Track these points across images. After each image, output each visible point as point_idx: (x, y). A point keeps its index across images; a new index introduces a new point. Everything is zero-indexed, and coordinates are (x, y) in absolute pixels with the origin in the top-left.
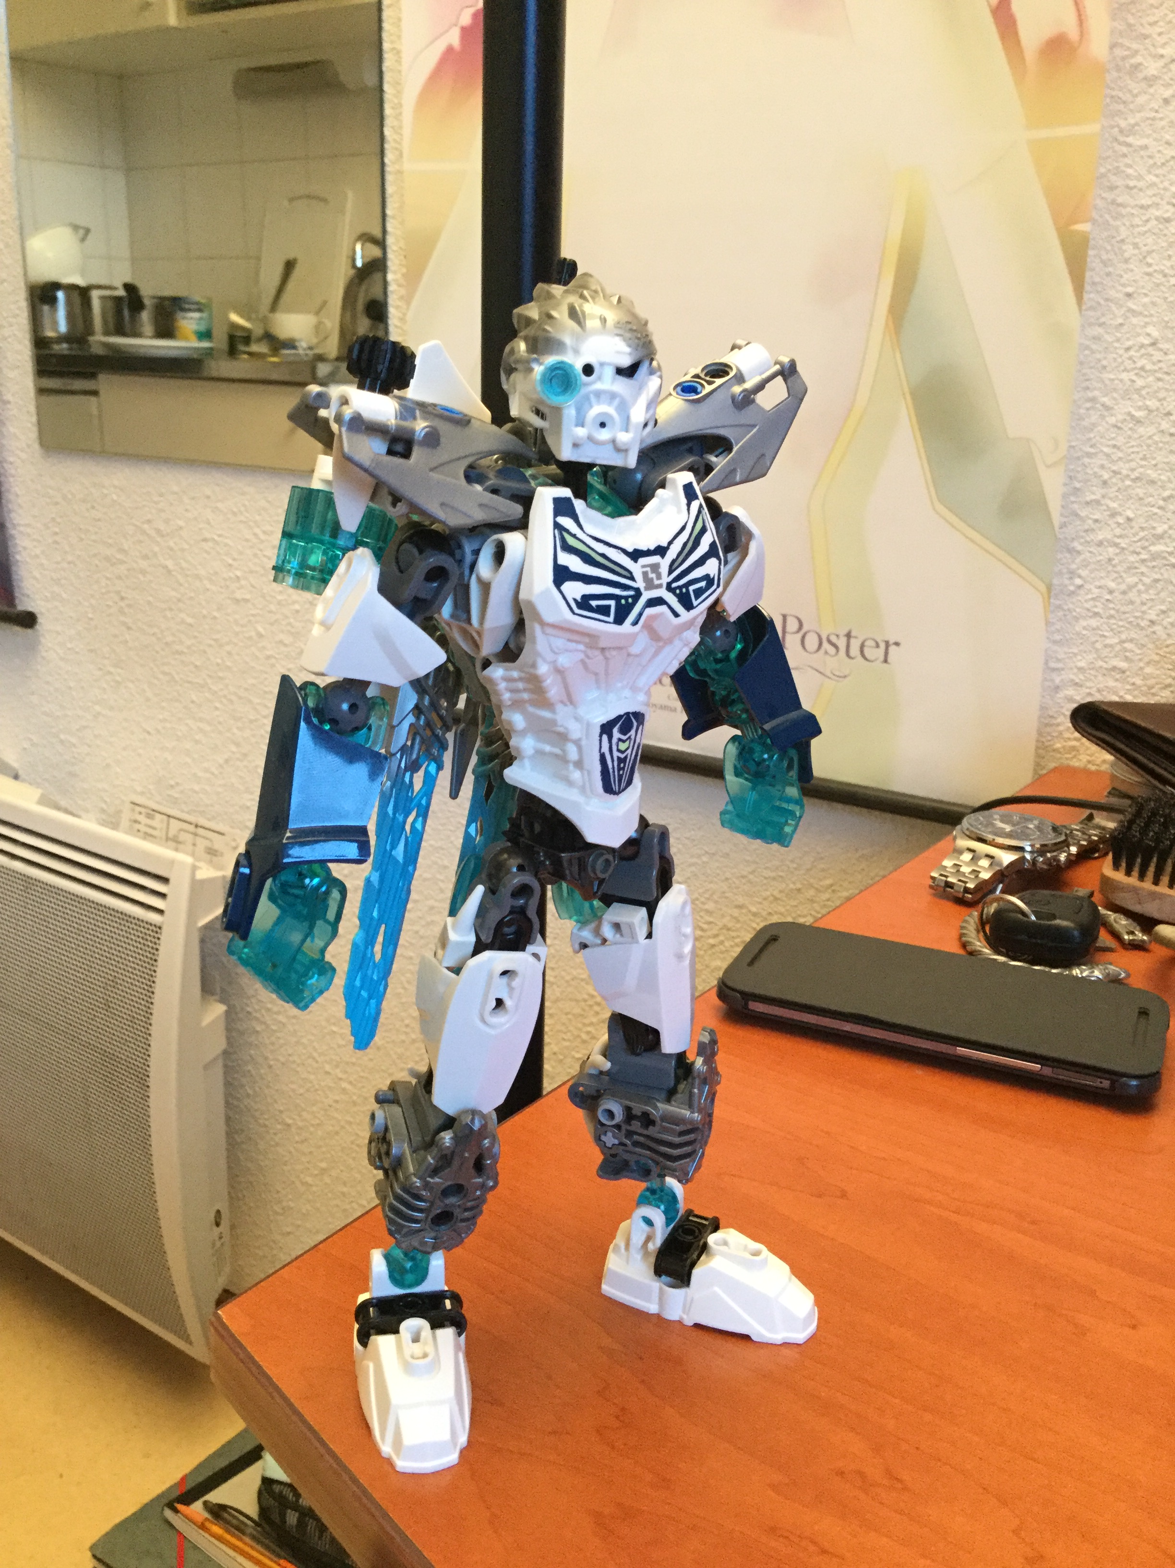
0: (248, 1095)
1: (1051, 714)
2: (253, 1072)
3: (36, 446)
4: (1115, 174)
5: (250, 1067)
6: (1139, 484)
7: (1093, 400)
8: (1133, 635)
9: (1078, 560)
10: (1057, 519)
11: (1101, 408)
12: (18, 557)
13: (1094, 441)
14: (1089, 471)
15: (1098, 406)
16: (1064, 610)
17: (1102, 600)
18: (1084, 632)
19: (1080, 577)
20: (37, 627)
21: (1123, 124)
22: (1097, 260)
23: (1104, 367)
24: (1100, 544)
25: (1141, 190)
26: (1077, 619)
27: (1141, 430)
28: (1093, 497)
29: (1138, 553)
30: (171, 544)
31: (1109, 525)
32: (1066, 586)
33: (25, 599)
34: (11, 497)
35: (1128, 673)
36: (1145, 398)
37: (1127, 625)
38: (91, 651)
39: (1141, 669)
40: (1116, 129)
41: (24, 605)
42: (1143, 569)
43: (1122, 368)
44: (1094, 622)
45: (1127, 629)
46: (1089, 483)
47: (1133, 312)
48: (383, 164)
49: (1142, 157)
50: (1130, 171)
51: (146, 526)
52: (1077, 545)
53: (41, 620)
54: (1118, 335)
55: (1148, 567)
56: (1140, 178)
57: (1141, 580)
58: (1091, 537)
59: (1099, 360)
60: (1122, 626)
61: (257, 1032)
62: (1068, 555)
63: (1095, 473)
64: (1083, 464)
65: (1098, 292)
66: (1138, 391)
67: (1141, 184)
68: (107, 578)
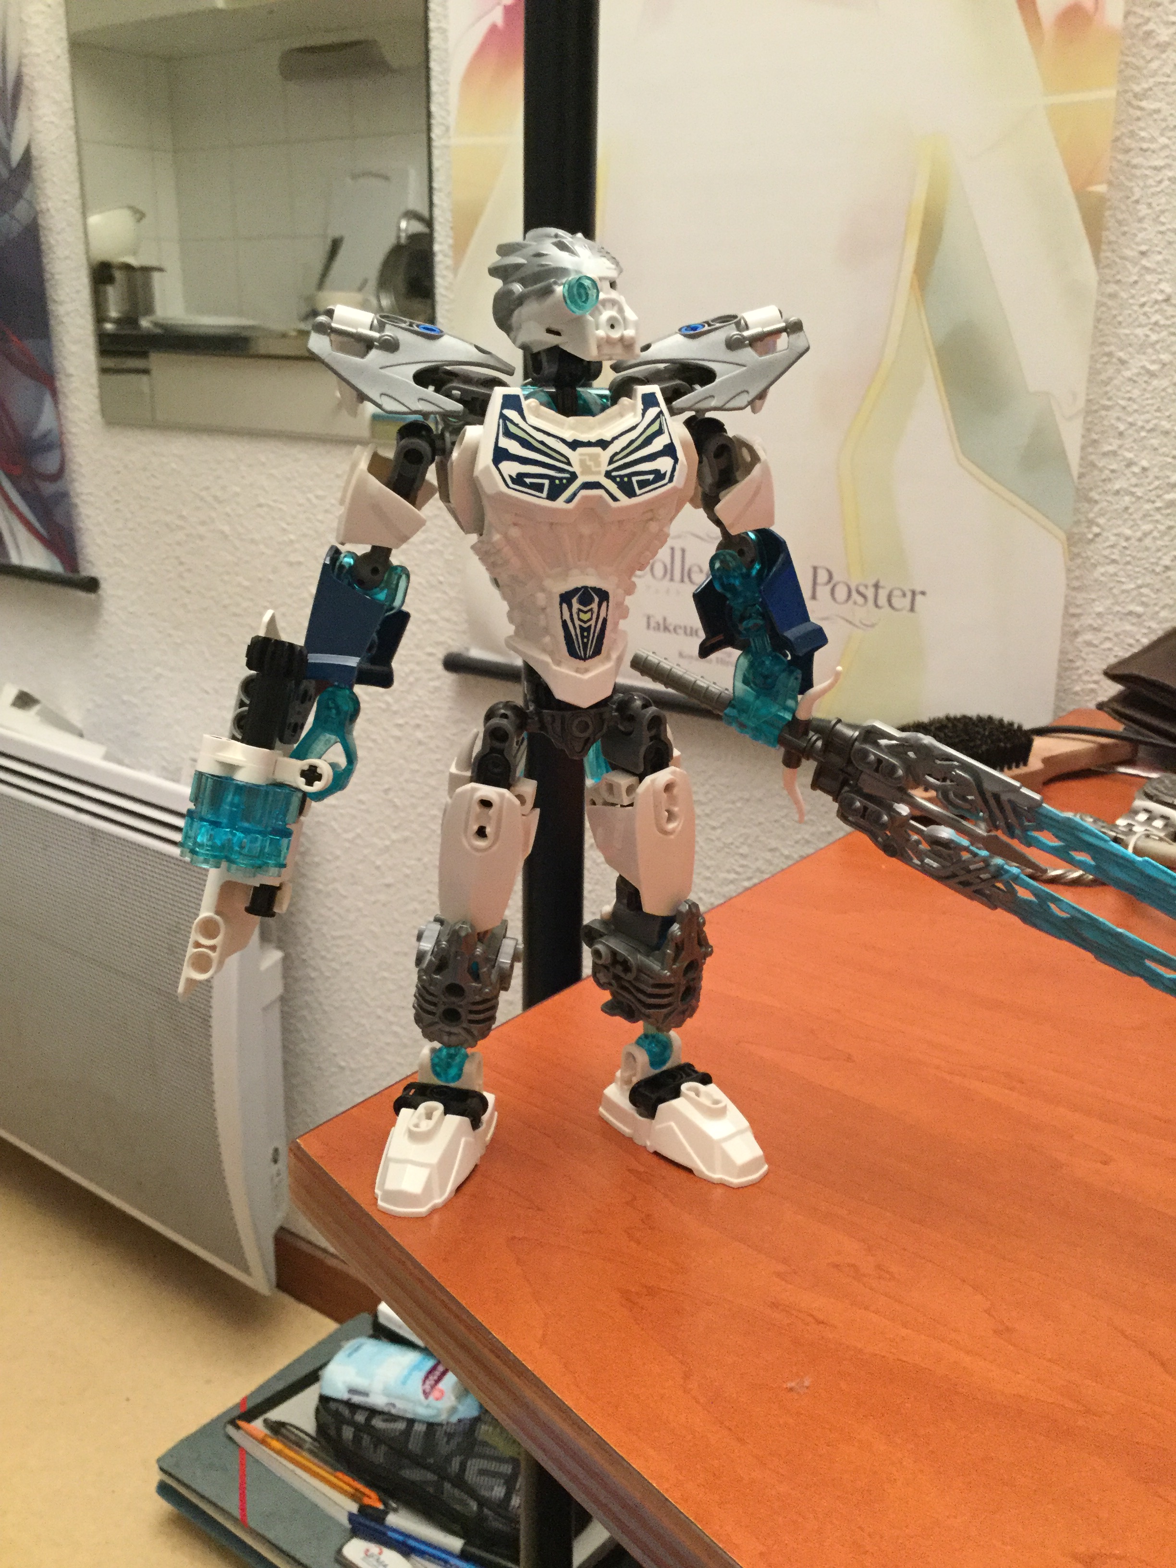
0: (304, 1040)
1: (1071, 658)
2: (309, 1018)
3: (99, 418)
4: (1129, 138)
5: (305, 1012)
6: (1154, 434)
7: (1110, 354)
8: (1148, 580)
9: (1096, 508)
10: (1075, 470)
11: (1118, 362)
12: (81, 525)
13: (1110, 394)
14: (1106, 423)
15: (1114, 360)
16: (1082, 558)
17: (1119, 548)
18: (1102, 579)
19: (1098, 525)
20: (100, 592)
21: (1137, 89)
22: (1113, 221)
23: (1120, 323)
24: (1117, 493)
25: (1154, 152)
26: (1095, 566)
27: (1155, 382)
28: (1110, 448)
29: (1153, 502)
30: (228, 509)
31: (1125, 475)
32: (1084, 534)
33: (89, 565)
34: (75, 467)
35: (1144, 617)
36: (1159, 353)
37: (1143, 571)
38: (152, 614)
39: (1157, 613)
40: (1130, 94)
41: (88, 570)
42: (1158, 517)
43: (1136, 323)
44: (1111, 569)
45: (1144, 574)
46: (1106, 435)
47: (1147, 269)
48: (429, 139)
49: (1155, 120)
50: (1143, 134)
51: (204, 494)
52: (1094, 495)
53: (104, 585)
54: (1133, 291)
55: (1162, 514)
56: (1153, 140)
57: (1156, 528)
58: (1109, 486)
59: (1115, 317)
60: (1138, 572)
61: (312, 979)
62: (1086, 505)
63: (1112, 425)
64: (1101, 417)
65: (1113, 251)
66: (1153, 345)
67: (1153, 146)
68: (169, 545)
